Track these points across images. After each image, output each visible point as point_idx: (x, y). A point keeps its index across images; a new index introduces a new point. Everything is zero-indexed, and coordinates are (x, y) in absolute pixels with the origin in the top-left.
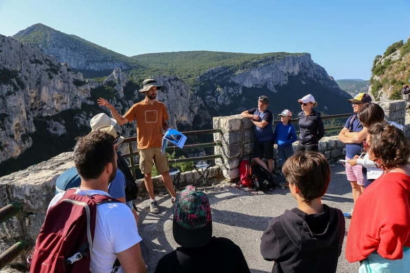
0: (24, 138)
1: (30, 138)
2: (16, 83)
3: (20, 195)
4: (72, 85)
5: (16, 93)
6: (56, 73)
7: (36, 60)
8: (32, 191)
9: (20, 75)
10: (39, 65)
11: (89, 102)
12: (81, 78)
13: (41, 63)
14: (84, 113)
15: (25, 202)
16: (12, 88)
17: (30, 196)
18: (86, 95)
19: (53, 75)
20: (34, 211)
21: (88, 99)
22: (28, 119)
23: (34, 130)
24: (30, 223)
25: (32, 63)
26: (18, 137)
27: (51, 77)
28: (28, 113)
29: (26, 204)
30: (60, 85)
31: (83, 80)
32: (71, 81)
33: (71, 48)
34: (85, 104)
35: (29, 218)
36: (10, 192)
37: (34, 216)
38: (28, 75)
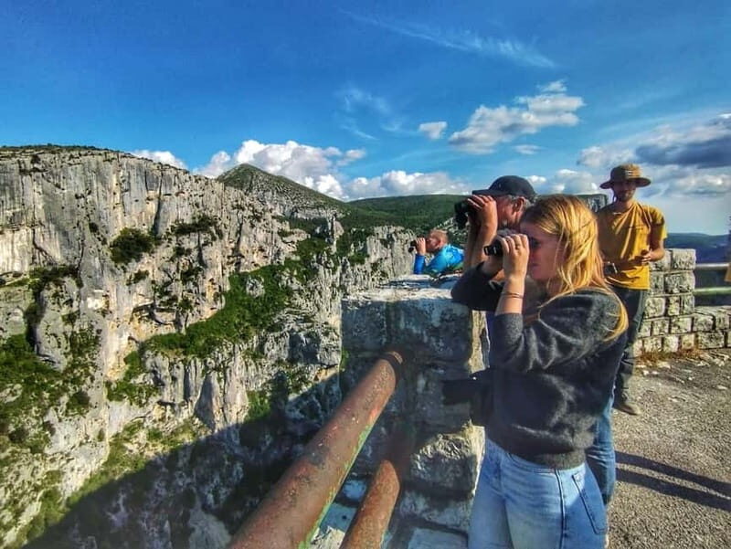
0: (217, 297)
1: (223, 298)
2: (214, 232)
3: (416, 324)
4: (276, 236)
5: (214, 243)
6: (259, 221)
7: (237, 205)
8: (447, 317)
9: (220, 223)
10: (241, 211)
11: (294, 258)
12: (287, 228)
13: (243, 209)
14: (288, 270)
15: (426, 339)
16: (210, 237)
17: (440, 327)
18: (292, 250)
19: (255, 223)
20: (439, 362)
21: (294, 253)
22: (223, 275)
23: (228, 288)
24: (426, 388)
25: (234, 208)
26: (210, 295)
27: (253, 226)
28: (223, 268)
29: (427, 345)
30: (261, 236)
31: (289, 230)
32: (275, 230)
33: (277, 192)
34: (289, 259)
35: (428, 376)
36: (393, 318)
37: (441, 371)
38: (227, 223)
